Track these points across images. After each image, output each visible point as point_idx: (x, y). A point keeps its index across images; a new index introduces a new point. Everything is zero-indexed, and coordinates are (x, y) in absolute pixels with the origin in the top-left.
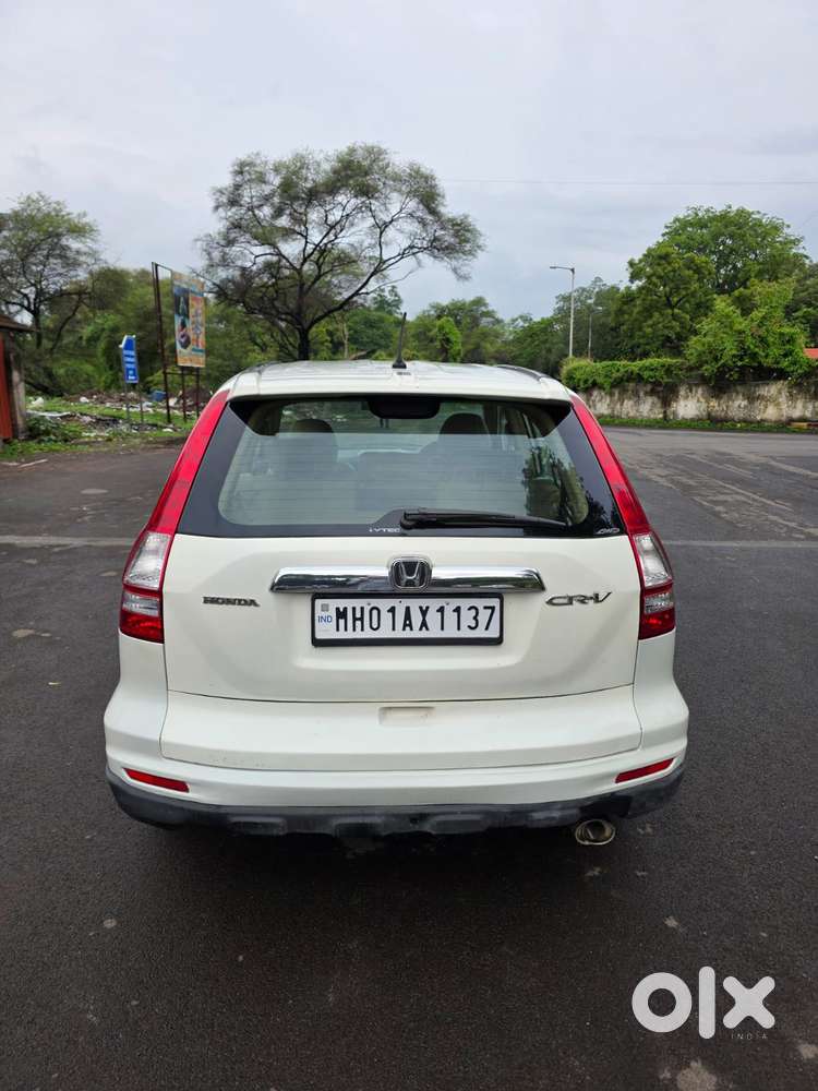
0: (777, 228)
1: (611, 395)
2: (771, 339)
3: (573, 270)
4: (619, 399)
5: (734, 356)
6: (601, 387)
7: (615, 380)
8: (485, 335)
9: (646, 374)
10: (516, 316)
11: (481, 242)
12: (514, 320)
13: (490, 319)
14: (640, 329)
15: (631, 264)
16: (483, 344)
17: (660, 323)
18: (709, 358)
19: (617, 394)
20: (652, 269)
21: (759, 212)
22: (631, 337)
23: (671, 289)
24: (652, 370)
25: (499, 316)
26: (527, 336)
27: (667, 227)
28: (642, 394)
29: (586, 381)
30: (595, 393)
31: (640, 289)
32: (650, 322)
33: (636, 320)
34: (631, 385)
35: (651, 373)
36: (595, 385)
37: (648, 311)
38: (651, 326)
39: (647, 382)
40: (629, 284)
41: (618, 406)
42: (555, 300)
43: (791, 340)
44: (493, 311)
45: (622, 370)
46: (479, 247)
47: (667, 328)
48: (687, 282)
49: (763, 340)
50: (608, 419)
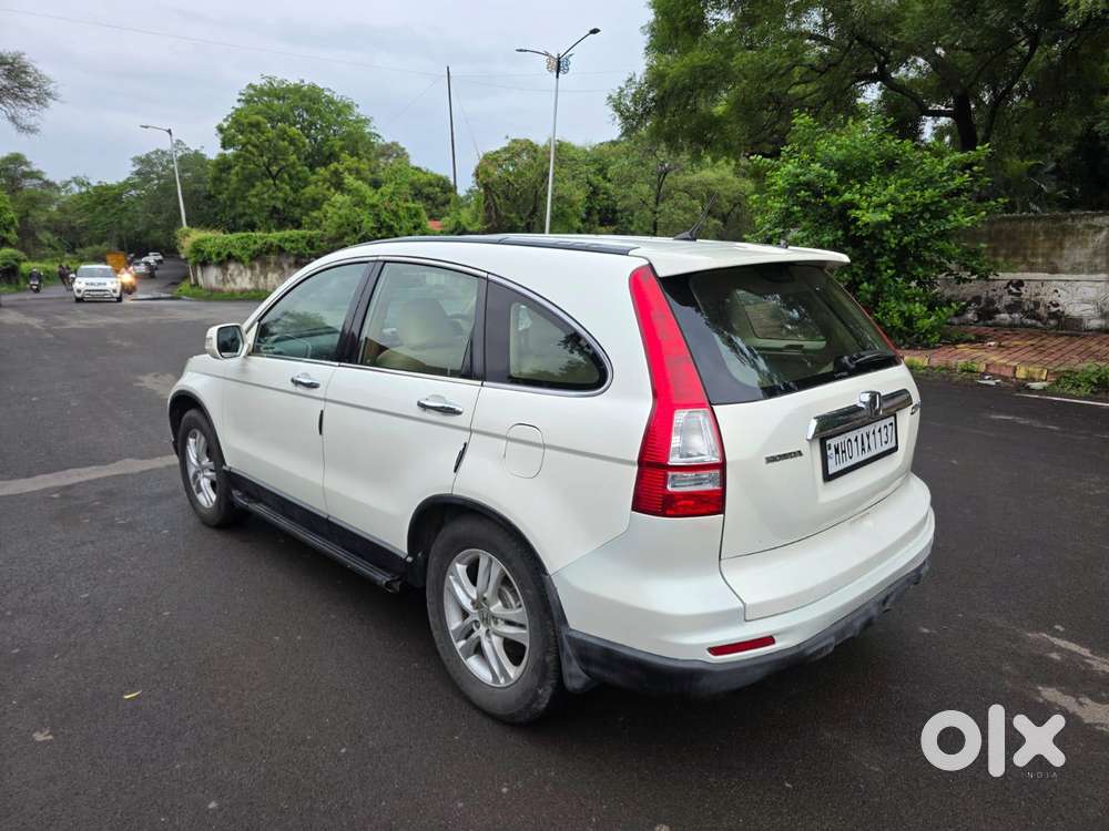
0: (349, 107)
1: (252, 268)
2: (401, 213)
3: (169, 131)
4: (261, 272)
5: (372, 228)
6: (238, 260)
7: (254, 252)
8: (33, 201)
9: (287, 246)
10: (68, 179)
11: (51, 88)
12: (66, 184)
13: (35, 181)
14: (244, 198)
15: (221, 129)
16: (32, 212)
17: (264, 194)
18: (349, 230)
19: (258, 267)
20: (246, 137)
21: (329, 90)
22: (232, 207)
23: (270, 159)
24: (293, 241)
25: (49, 177)
26: (96, 203)
27: (241, 94)
28: (286, 266)
29: (219, 254)
30: (232, 267)
31: (237, 157)
32: (253, 192)
33: (237, 189)
34: (272, 258)
35: (293, 245)
36: (230, 257)
37: (249, 180)
38: (256, 196)
39: (288, 255)
40: (222, 151)
41: (262, 280)
42: (131, 163)
43: (417, 214)
44: (39, 172)
45: (260, 242)
46: (49, 95)
47: (273, 198)
48: (284, 152)
49: (395, 213)
50: (253, 293)
